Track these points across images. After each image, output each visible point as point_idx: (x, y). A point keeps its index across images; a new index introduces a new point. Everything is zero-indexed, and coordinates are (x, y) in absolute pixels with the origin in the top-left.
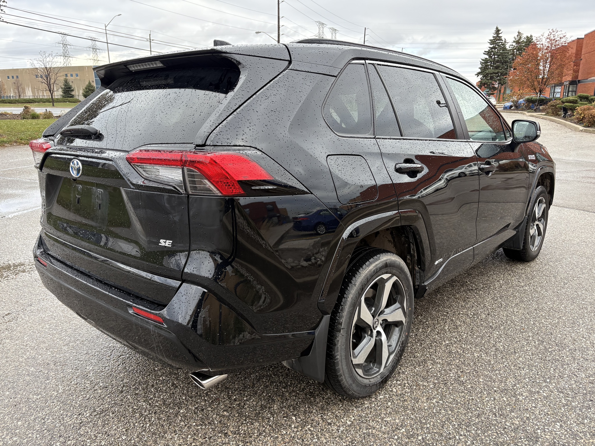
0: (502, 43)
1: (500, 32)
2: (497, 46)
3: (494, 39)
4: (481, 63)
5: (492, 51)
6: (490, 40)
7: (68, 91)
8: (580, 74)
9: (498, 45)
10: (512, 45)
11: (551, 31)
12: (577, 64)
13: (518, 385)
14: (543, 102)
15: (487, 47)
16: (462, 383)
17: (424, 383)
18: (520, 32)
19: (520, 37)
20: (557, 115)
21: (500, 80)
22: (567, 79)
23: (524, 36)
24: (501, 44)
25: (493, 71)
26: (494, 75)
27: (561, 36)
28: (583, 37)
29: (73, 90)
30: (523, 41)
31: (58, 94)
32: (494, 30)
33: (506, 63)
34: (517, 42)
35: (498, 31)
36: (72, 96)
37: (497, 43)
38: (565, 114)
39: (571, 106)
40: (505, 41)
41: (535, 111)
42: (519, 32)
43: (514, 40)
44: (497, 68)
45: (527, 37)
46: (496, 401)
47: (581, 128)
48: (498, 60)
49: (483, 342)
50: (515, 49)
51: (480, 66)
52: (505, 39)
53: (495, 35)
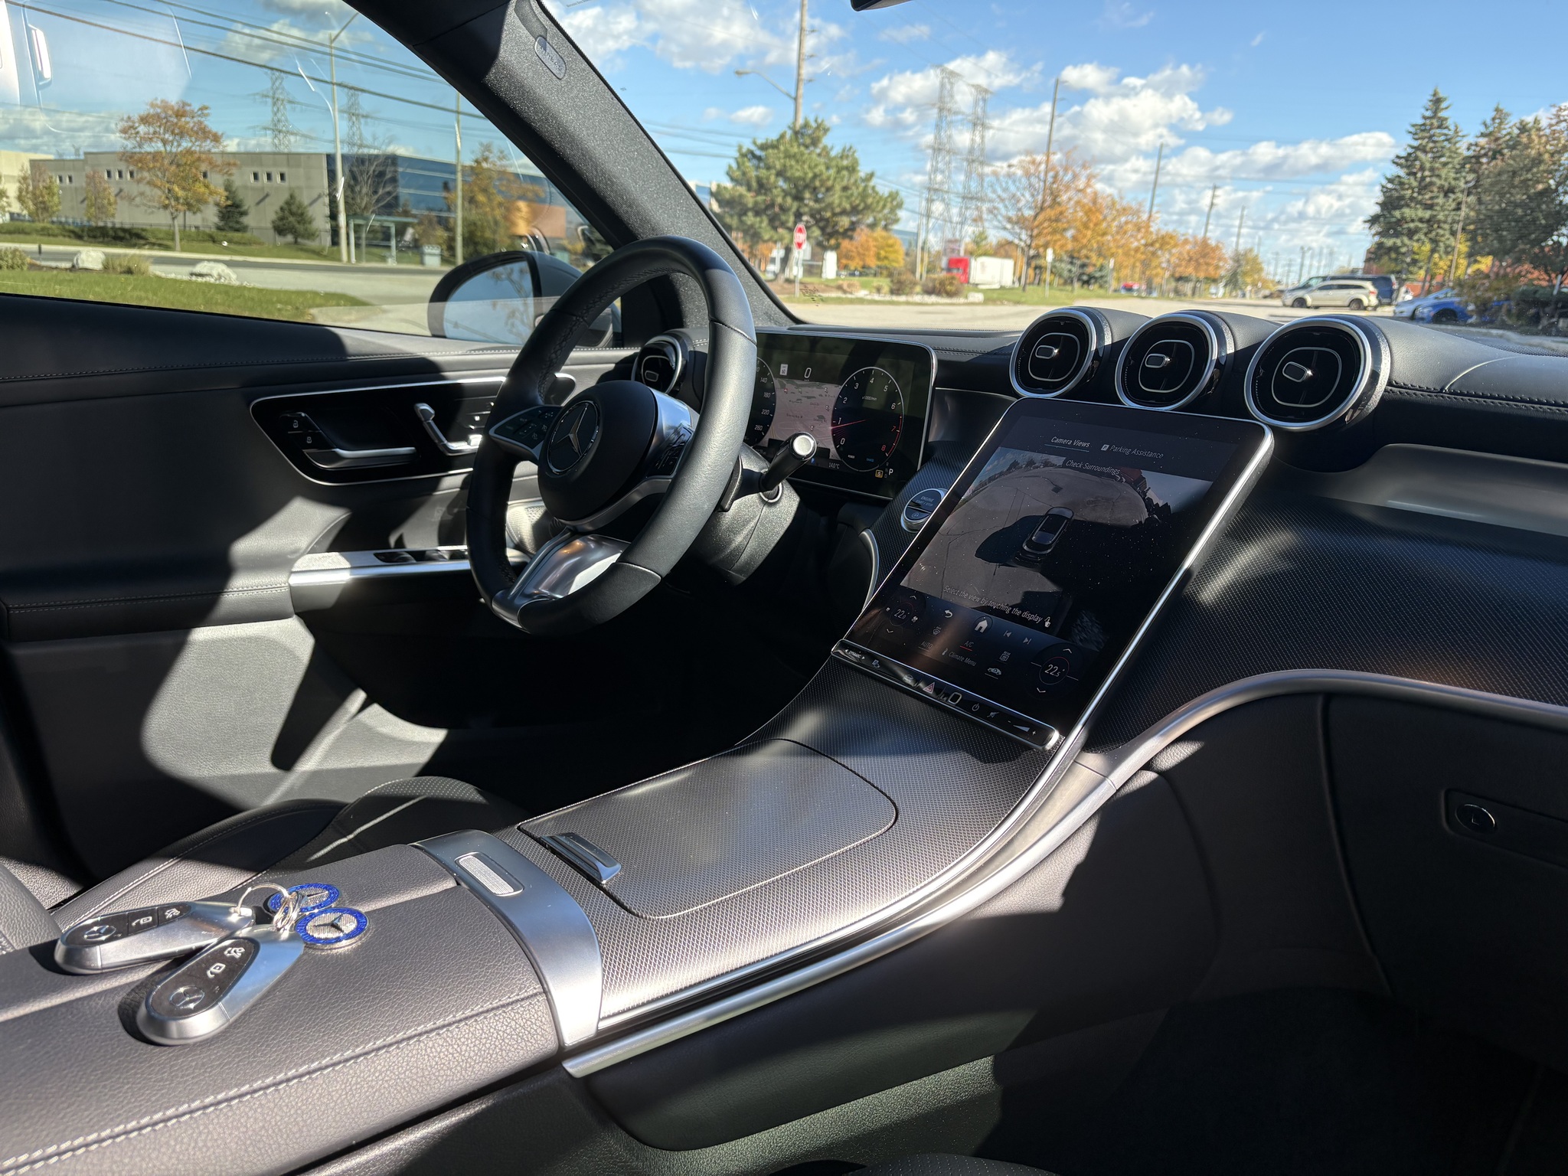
0: (1446, 135)
1: (1443, 105)
2: (1431, 145)
3: (1424, 125)
5: (1416, 159)
6: (1413, 126)
7: (232, 214)
9: (1433, 141)
10: (1476, 144)
15: (1403, 144)
18: (1501, 107)
19: (1502, 123)
23: (1513, 120)
24: (1443, 138)
25: (1418, 213)
26: (1420, 225)
30: (1509, 134)
32: (1426, 99)
33: (1454, 193)
34: (1492, 135)
35: (1437, 101)
36: (243, 229)
37: (1433, 135)
40: (1456, 132)
42: (1497, 110)
43: (1483, 129)
45: (1523, 123)
48: (1434, 184)
50: (1485, 155)
51: (1380, 198)
52: (1456, 127)
53: (1428, 114)
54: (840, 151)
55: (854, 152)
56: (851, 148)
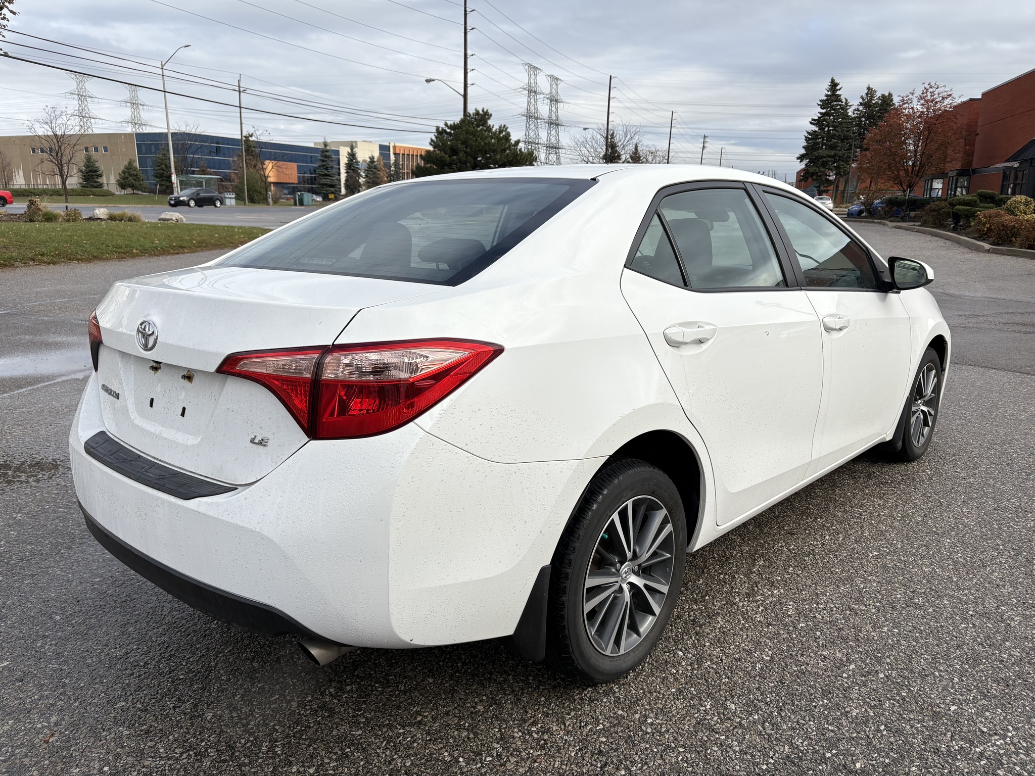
0: (840, 105)
1: (838, 88)
2: (832, 111)
3: (827, 100)
4: (807, 139)
5: (825, 120)
6: (821, 101)
7: (91, 175)
8: (975, 159)
9: (834, 110)
10: (858, 110)
11: (928, 87)
12: (969, 142)
13: (1003, 608)
14: (914, 204)
15: (816, 112)
16: (918, 607)
17: (861, 607)
18: (870, 86)
19: (872, 97)
20: (941, 226)
21: (837, 168)
22: (953, 167)
23: (878, 94)
24: (839, 107)
25: (827, 152)
26: (829, 159)
27: (945, 94)
28: (980, 97)
29: (101, 176)
30: (876, 103)
31: (74, 182)
32: (827, 84)
33: (847, 140)
34: (866, 104)
35: (834, 85)
36: (100, 186)
37: (833, 106)
38: (956, 223)
39: (967, 210)
40: (846, 103)
41: (903, 220)
42: (869, 88)
43: (861, 101)
44: (833, 147)
45: (883, 96)
46: (977, 628)
47: (987, 246)
48: (835, 135)
49: (931, 552)
50: (863, 116)
51: (805, 144)
52: (846, 100)
53: (829, 93)
54: (498, 127)
55: (507, 128)
56: (505, 126)
